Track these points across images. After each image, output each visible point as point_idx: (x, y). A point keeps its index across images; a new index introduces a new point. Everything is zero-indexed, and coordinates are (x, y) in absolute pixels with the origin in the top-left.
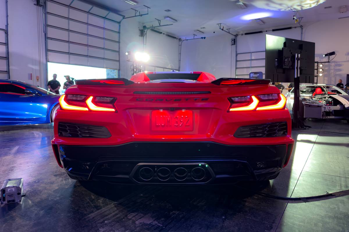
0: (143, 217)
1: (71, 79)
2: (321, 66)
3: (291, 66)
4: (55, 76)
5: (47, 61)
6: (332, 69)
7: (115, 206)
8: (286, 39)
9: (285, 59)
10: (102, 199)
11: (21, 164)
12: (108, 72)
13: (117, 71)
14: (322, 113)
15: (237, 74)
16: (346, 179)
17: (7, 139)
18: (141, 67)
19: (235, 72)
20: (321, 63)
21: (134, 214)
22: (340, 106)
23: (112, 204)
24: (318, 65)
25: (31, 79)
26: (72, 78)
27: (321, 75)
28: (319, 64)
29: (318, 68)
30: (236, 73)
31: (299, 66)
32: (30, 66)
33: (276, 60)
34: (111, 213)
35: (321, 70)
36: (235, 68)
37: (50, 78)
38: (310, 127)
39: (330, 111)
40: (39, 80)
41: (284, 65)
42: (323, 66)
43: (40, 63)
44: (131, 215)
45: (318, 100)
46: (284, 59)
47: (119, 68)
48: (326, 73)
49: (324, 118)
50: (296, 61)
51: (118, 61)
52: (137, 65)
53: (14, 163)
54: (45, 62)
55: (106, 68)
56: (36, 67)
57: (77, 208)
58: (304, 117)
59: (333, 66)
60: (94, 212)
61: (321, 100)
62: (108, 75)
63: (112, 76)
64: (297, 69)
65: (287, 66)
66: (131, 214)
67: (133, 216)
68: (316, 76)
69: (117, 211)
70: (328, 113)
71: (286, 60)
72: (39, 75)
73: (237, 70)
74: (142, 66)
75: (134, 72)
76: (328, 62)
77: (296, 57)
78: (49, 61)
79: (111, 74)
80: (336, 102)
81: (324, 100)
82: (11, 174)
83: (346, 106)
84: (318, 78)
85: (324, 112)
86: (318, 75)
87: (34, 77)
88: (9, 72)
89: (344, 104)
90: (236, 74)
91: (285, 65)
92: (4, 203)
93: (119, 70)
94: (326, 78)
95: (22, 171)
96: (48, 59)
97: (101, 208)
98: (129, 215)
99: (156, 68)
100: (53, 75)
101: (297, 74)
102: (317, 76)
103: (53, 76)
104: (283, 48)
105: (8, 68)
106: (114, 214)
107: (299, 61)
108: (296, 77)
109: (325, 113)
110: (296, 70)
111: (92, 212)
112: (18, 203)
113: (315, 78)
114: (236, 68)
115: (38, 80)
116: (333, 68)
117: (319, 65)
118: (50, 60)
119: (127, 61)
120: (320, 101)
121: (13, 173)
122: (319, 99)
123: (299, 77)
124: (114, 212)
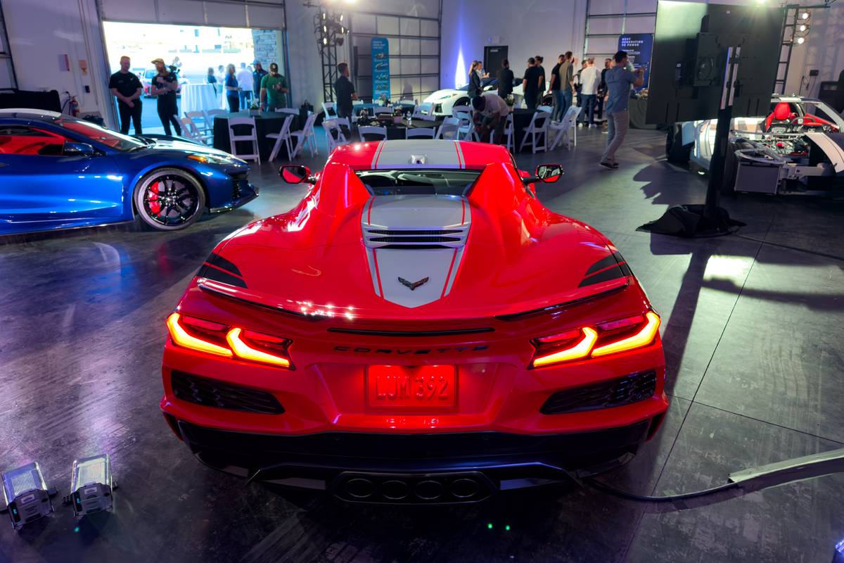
0: (356, 555)
1: (169, 70)
2: (805, 16)
3: (715, 79)
4: (125, 62)
5: (101, 17)
6: (831, 26)
7: (301, 521)
8: (711, 8)
9: (700, 64)
10: (274, 499)
11: (90, 376)
12: (258, 35)
13: (280, 32)
14: (779, 181)
15: (588, 32)
16: (780, 431)
17: (45, 276)
18: (339, 20)
19: (583, 27)
20: (805, 10)
21: (338, 547)
22: (823, 167)
23: (295, 514)
24: (797, 13)
25: (69, 70)
26: (170, 67)
27: (801, 41)
28: (800, 10)
29: (795, 22)
30: (586, 28)
31: (734, 79)
32: (61, 34)
33: (679, 65)
34: (295, 544)
35: (803, 28)
36: (584, 16)
37: (115, 68)
38: (742, 224)
39: (798, 178)
40: (88, 70)
41: (696, 78)
42: (809, 17)
43: (83, 25)
44: (334, 548)
45: (776, 141)
46: (698, 61)
47: (284, 26)
48: (815, 35)
49: (782, 193)
50: (728, 67)
51: (281, 4)
52: (331, 14)
53: (74, 371)
54: (97, 19)
55: (251, 27)
56: (75, 37)
57: (227, 527)
58: (735, 189)
59: (836, 17)
60: (261, 541)
61: (784, 141)
62: (257, 42)
63: (267, 45)
64: (727, 86)
65: (705, 80)
66: (332, 545)
67: (336, 551)
68: (787, 45)
69: (305, 539)
70: (792, 184)
71: (703, 66)
72: (85, 58)
73: (590, 22)
74: (341, 19)
75: (323, 35)
76: (825, 6)
77: (730, 54)
78: (105, 19)
79: (263, 41)
80: (817, 155)
81: (791, 141)
82: (76, 411)
83: (838, 169)
84: (793, 47)
85: (784, 179)
86: (792, 42)
87: (74, 64)
88: (11, 55)
89: (834, 164)
90: (585, 31)
91: (699, 80)
92: (81, 513)
93: (285, 30)
94: (813, 50)
95: (98, 401)
96: (103, 13)
97: (273, 529)
98: (330, 549)
99: (379, 17)
100: (120, 60)
101: (727, 97)
102: (791, 45)
103: (121, 63)
104: (698, 34)
105: (6, 43)
106: (298, 546)
107: (736, 66)
108: (723, 107)
109: (785, 182)
110: (725, 90)
111: (256, 540)
112: (108, 510)
113: (785, 49)
114: (588, 16)
115: (84, 69)
116: (834, 22)
117: (799, 14)
118: (107, 15)
119: (304, 5)
120: (780, 142)
121: (80, 409)
122: (778, 139)
123: (731, 106)
124: (299, 540)
